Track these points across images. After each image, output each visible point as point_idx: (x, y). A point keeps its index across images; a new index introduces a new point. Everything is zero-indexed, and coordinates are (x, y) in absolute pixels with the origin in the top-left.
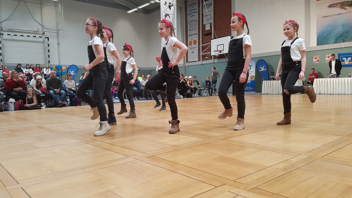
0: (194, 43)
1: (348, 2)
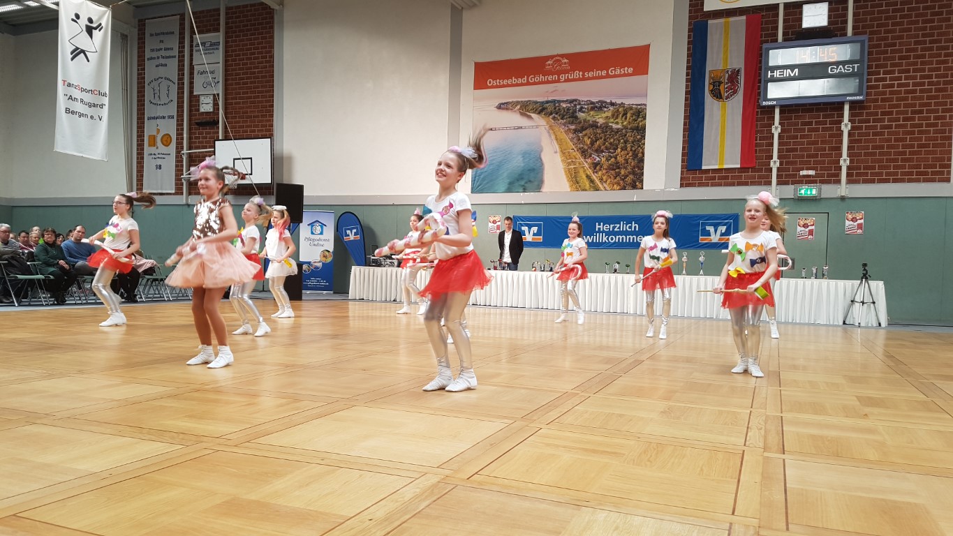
0: (165, 142)
1: (536, 102)
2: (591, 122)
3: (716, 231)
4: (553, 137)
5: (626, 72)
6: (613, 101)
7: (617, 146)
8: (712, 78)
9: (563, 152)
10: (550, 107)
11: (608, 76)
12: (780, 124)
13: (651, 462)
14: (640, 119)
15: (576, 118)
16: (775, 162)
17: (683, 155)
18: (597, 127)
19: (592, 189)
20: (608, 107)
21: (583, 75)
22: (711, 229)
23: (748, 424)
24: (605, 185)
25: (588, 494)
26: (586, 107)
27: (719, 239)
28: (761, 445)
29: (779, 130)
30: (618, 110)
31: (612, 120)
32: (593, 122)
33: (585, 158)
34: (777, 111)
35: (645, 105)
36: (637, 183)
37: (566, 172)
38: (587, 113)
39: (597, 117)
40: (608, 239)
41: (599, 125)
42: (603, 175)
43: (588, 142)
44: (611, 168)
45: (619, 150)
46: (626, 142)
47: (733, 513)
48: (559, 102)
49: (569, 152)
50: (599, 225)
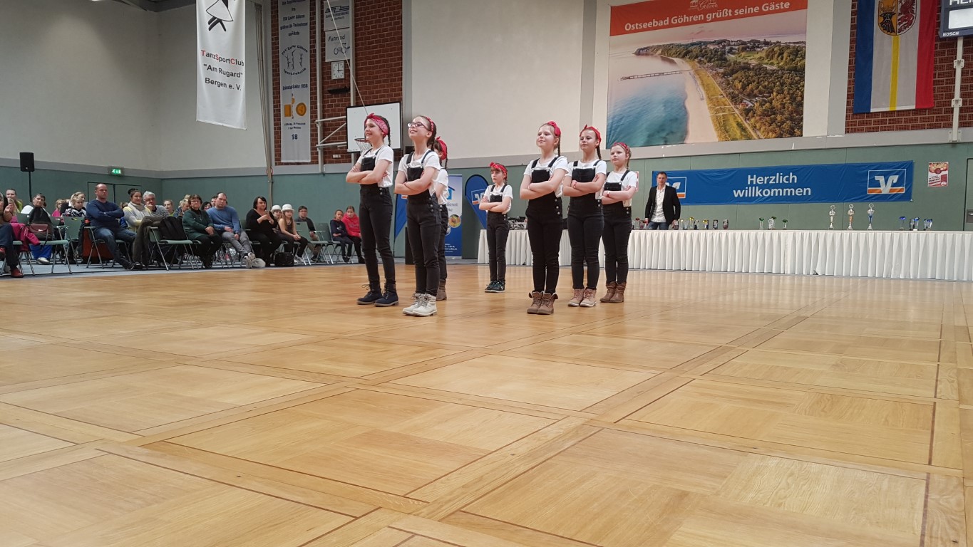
0: (300, 112)
1: (679, 46)
2: (742, 65)
3: (886, 181)
4: (699, 82)
5: (782, 8)
6: (768, 40)
7: (772, 89)
8: (883, 9)
9: (710, 99)
10: (695, 50)
11: (761, 13)
12: (963, 57)
13: (826, 412)
14: (798, 59)
15: (725, 60)
16: (957, 101)
17: (849, 96)
18: (749, 69)
19: (744, 138)
20: (761, 47)
21: (733, 13)
22: (881, 179)
23: (937, 377)
24: (758, 133)
25: (756, 441)
26: (736, 47)
27: (891, 190)
28: (956, 397)
29: (962, 64)
30: (773, 50)
31: (766, 61)
32: (744, 63)
33: (735, 104)
34: (960, 43)
35: (804, 43)
36: (796, 130)
37: (713, 120)
38: (738, 54)
39: (749, 58)
40: (762, 194)
41: (751, 66)
42: (756, 122)
43: (739, 85)
44: (765, 114)
45: (775, 93)
46: (782, 85)
47: (930, 463)
48: (706, 43)
49: (717, 99)
50: (752, 177)
